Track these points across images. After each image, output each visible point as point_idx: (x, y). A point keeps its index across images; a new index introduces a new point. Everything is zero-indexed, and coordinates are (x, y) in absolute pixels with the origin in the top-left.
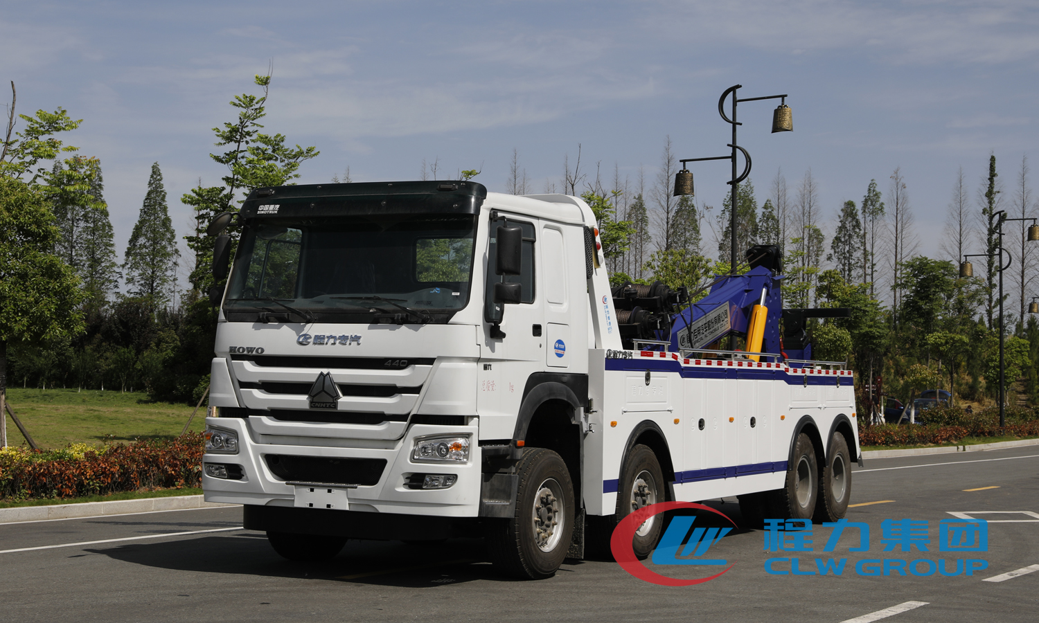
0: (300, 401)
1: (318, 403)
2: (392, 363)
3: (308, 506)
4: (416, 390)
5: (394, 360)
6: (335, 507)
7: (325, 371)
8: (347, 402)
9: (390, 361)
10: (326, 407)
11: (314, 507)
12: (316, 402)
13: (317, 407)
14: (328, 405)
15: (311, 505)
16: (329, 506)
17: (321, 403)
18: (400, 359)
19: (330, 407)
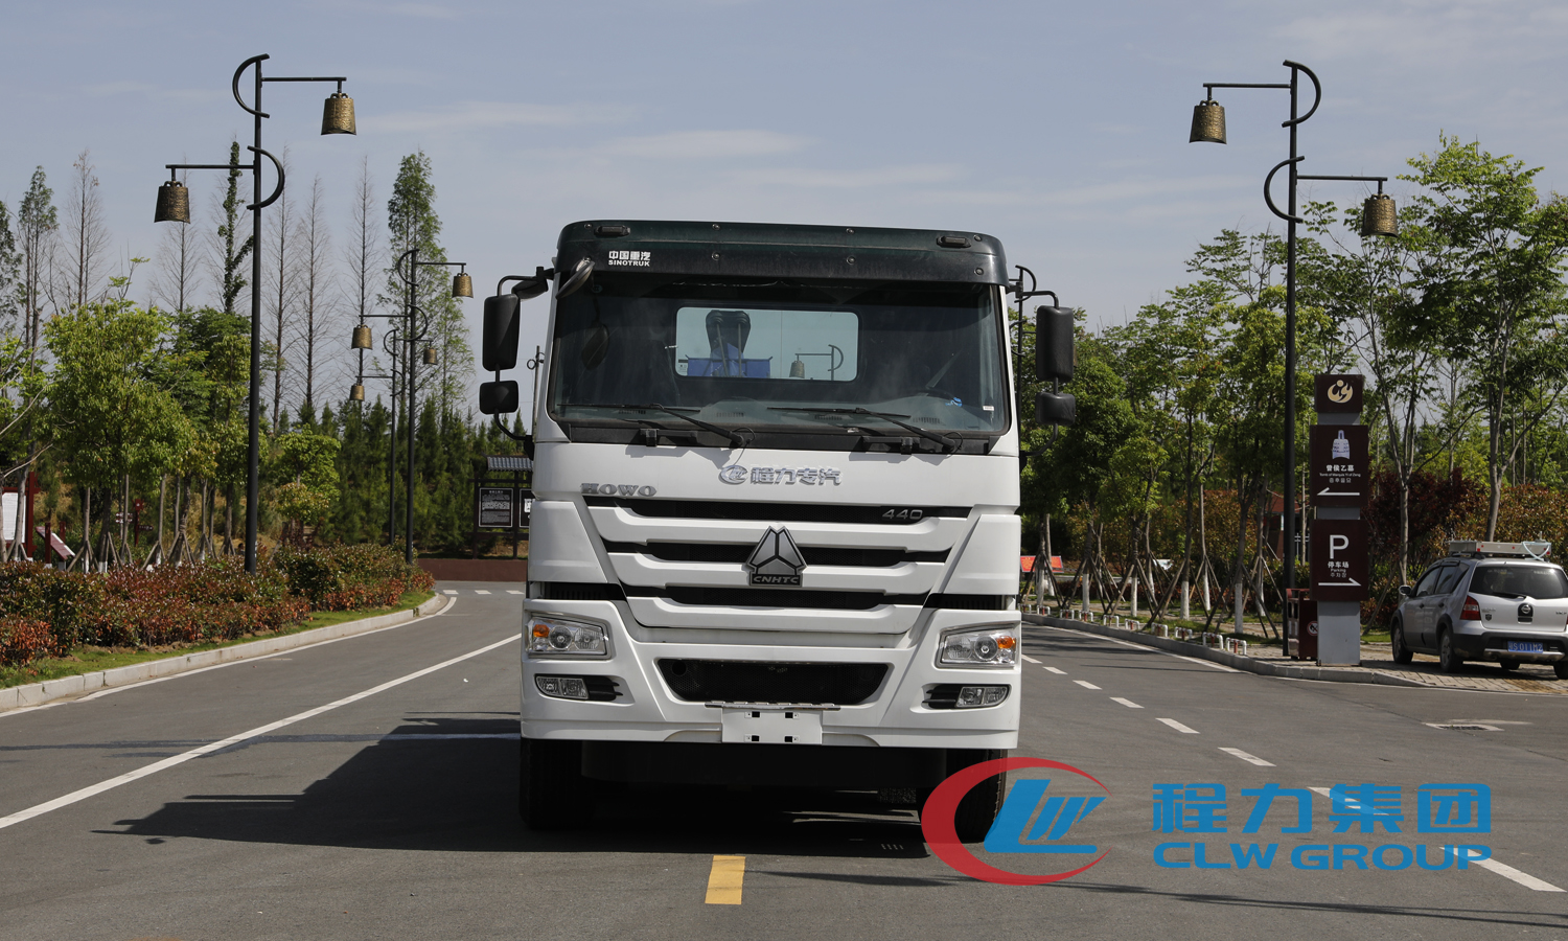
0: (732, 573)
1: (768, 576)
2: (895, 513)
3: (750, 741)
4: (941, 556)
5: (899, 509)
6: (800, 739)
7: (777, 525)
8: (816, 575)
9: (892, 511)
10: (782, 582)
11: (761, 741)
12: (763, 575)
13: (765, 582)
14: (786, 579)
15: (755, 738)
16: (789, 739)
17: (773, 576)
18: (910, 508)
19: (789, 583)
